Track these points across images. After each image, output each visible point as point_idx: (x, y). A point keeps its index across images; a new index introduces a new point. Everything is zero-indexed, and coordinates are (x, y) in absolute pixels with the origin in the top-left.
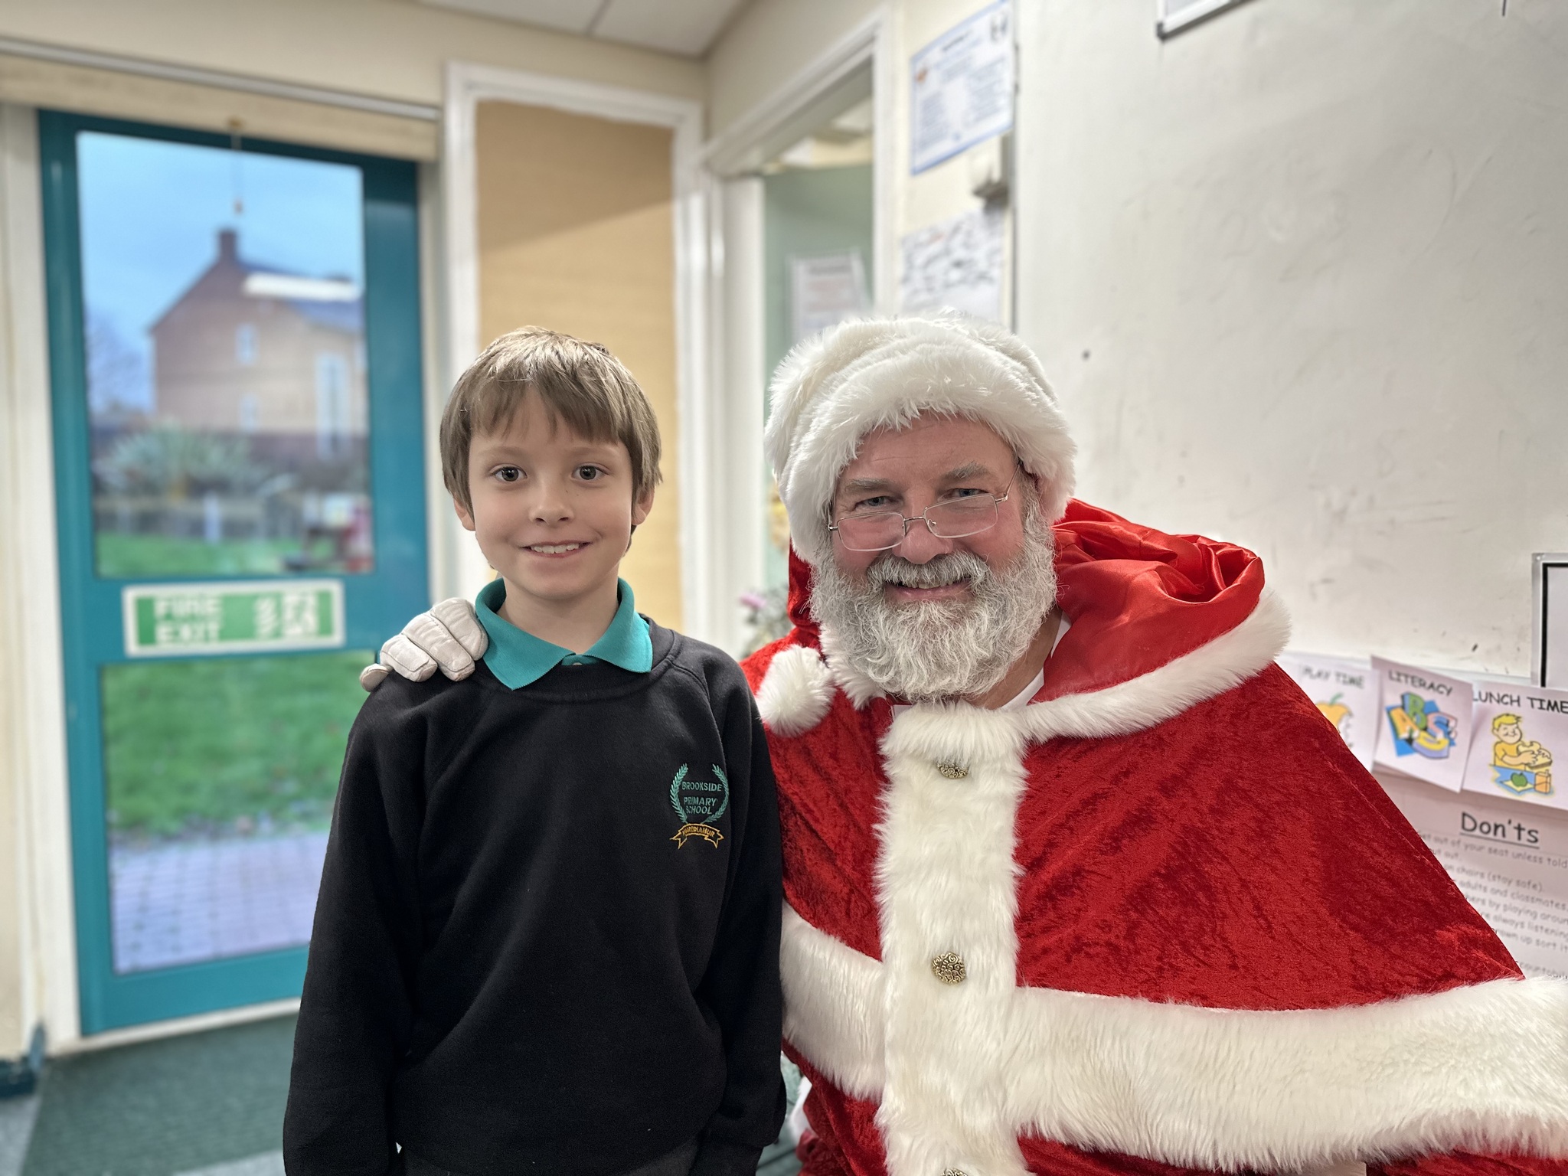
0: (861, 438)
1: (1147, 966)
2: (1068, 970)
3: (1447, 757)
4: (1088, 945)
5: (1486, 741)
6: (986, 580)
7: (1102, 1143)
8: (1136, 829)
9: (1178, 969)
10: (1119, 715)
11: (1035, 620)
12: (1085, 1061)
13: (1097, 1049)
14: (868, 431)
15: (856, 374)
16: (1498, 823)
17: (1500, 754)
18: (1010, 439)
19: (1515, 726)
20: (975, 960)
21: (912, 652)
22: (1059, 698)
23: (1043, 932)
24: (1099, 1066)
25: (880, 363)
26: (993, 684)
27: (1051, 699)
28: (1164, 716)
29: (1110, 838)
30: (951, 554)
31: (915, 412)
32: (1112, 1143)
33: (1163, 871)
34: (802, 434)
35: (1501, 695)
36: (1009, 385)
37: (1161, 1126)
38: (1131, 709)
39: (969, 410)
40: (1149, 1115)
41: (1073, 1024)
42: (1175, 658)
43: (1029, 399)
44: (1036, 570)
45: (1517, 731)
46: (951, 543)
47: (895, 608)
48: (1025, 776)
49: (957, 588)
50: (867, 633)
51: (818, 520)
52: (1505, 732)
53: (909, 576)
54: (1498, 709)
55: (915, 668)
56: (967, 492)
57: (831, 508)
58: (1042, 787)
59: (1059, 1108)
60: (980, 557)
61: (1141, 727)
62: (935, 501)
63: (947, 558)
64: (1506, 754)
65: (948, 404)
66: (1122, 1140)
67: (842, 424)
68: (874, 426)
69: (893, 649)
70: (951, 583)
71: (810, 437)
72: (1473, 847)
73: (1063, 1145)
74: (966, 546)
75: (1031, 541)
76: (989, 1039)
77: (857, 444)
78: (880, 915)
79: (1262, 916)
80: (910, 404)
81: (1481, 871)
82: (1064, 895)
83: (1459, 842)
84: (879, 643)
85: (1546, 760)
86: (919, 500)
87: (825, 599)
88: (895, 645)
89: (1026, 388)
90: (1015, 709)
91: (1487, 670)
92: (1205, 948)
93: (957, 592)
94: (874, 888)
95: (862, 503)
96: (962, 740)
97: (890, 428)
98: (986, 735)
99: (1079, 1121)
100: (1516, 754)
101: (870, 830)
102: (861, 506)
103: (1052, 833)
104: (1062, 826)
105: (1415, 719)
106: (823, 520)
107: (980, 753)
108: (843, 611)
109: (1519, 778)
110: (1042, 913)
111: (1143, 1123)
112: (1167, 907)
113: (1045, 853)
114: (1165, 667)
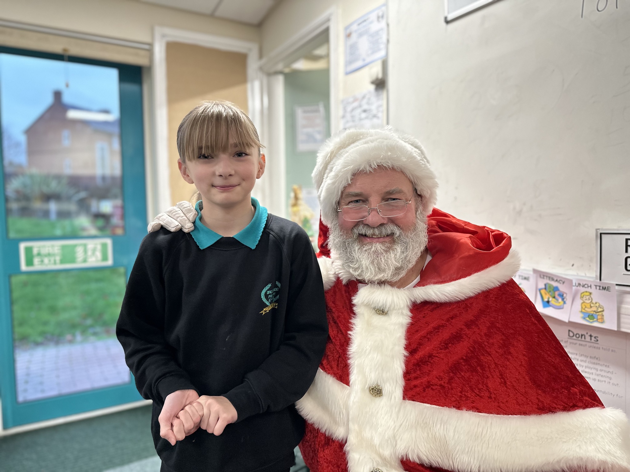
0: (353, 175)
1: (455, 395)
2: (424, 395)
3: (562, 308)
4: (432, 385)
5: (578, 302)
6: (400, 235)
7: (433, 464)
8: (455, 340)
9: (468, 397)
10: (451, 294)
11: (418, 253)
12: (429, 432)
13: (434, 428)
14: (356, 172)
15: (352, 150)
16: (583, 334)
17: (584, 307)
18: (412, 180)
19: (589, 296)
20: (386, 388)
21: (368, 263)
22: (427, 286)
23: (414, 379)
24: (434, 434)
25: (362, 146)
26: (400, 278)
27: (424, 286)
28: (469, 296)
29: (445, 343)
30: (387, 224)
31: (375, 166)
32: (438, 464)
33: (464, 358)
34: (329, 173)
35: (584, 284)
36: (414, 158)
37: (458, 460)
38: (456, 292)
39: (397, 166)
40: (454, 455)
41: (424, 417)
42: (475, 273)
43: (421, 164)
44: (420, 232)
45: (590, 298)
46: (387, 219)
47: (362, 245)
48: (411, 316)
49: (388, 238)
50: (350, 255)
51: (333, 208)
52: (585, 298)
53: (369, 232)
54: (582, 289)
55: (369, 270)
56: (394, 199)
57: (339, 203)
58: (417, 321)
59: (417, 450)
60: (398, 226)
61: (459, 300)
62: (381, 202)
63: (385, 225)
64: (586, 307)
65: (389, 163)
66: (442, 464)
67: (345, 169)
68: (358, 171)
69: (361, 261)
70: (385, 236)
71: (332, 174)
72: (573, 343)
73: (418, 464)
74: (392, 221)
75: (418, 221)
76: (391, 420)
77: (351, 178)
78: (350, 368)
79: (503, 378)
80: (373, 162)
81: (576, 352)
82: (424, 365)
83: (567, 341)
84: (355, 259)
85: (602, 310)
86: (375, 201)
87: (334, 240)
88: (362, 260)
89: (420, 159)
90: (408, 289)
91: (578, 274)
92: (479, 389)
93: (387, 239)
94: (348, 357)
95: (352, 202)
96: (386, 300)
97: (365, 172)
98: (396, 299)
99: (425, 455)
100: (589, 307)
101: (347, 334)
102: (351, 203)
103: (420, 339)
104: (425, 337)
105: (550, 293)
106: (335, 209)
107: (393, 305)
108: (342, 245)
109: (591, 317)
110: (415, 372)
111: (451, 457)
112: (465, 372)
113: (417, 347)
114: (471, 276)
